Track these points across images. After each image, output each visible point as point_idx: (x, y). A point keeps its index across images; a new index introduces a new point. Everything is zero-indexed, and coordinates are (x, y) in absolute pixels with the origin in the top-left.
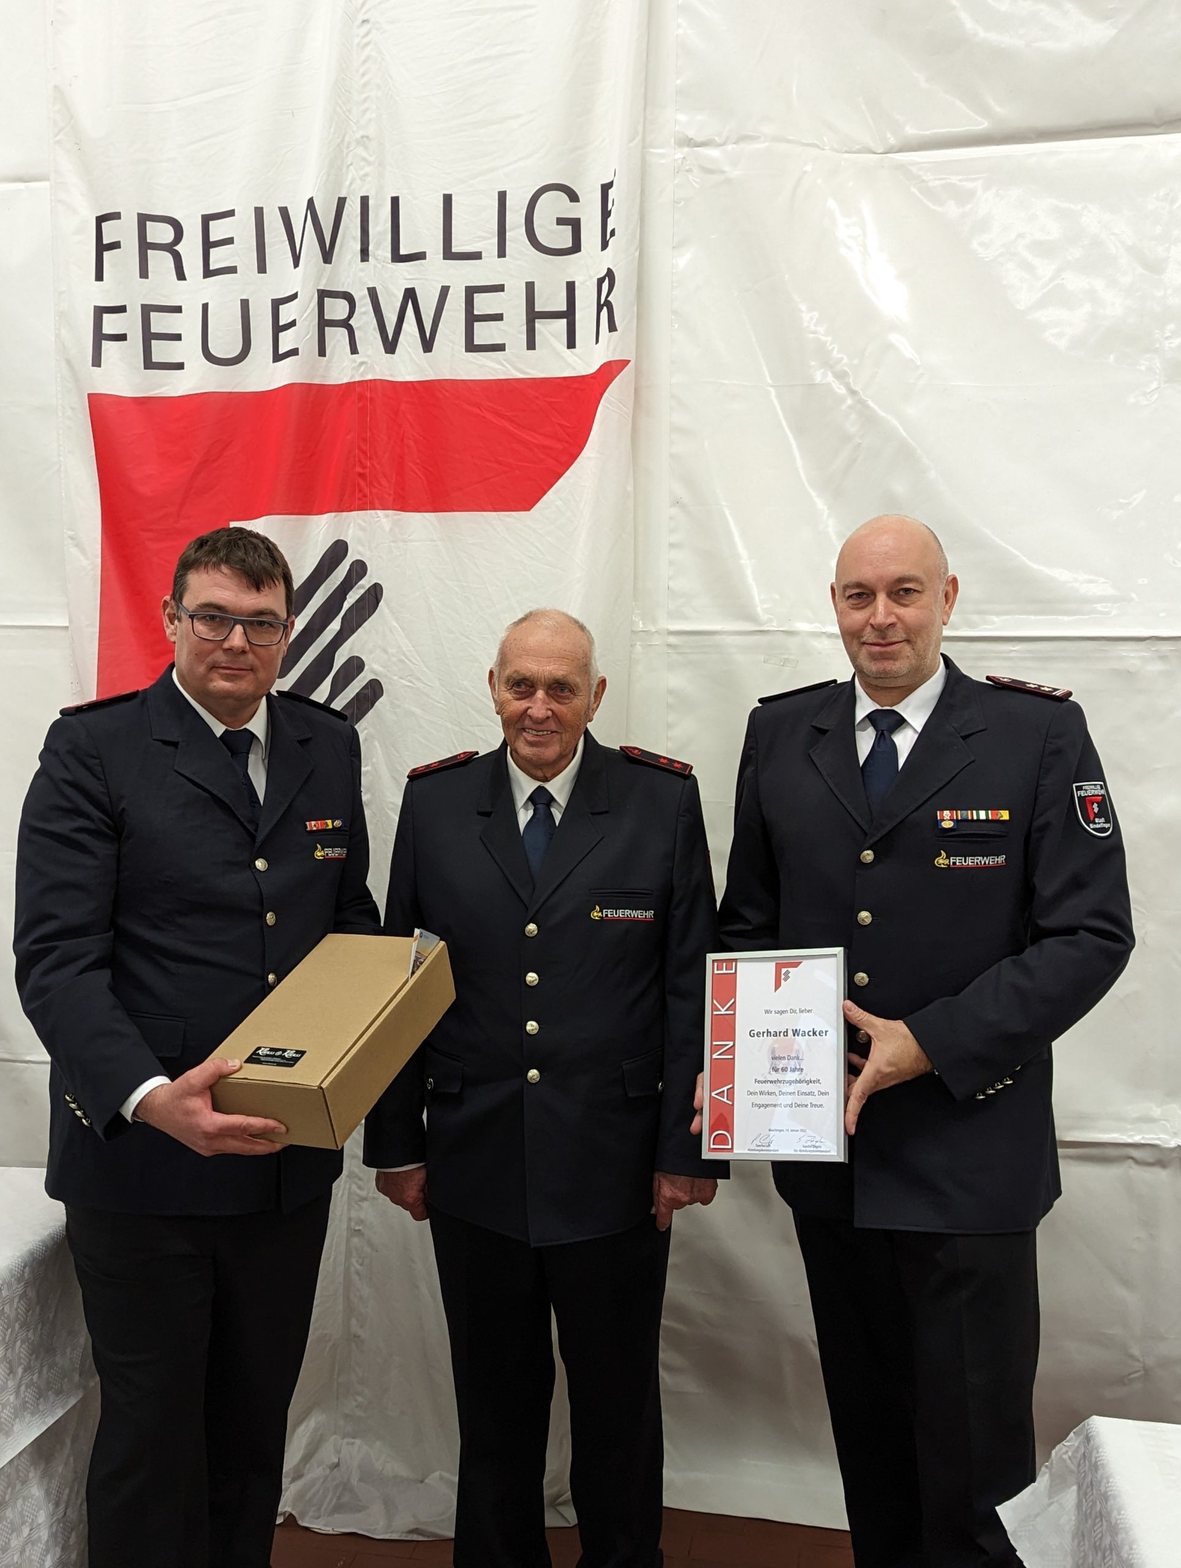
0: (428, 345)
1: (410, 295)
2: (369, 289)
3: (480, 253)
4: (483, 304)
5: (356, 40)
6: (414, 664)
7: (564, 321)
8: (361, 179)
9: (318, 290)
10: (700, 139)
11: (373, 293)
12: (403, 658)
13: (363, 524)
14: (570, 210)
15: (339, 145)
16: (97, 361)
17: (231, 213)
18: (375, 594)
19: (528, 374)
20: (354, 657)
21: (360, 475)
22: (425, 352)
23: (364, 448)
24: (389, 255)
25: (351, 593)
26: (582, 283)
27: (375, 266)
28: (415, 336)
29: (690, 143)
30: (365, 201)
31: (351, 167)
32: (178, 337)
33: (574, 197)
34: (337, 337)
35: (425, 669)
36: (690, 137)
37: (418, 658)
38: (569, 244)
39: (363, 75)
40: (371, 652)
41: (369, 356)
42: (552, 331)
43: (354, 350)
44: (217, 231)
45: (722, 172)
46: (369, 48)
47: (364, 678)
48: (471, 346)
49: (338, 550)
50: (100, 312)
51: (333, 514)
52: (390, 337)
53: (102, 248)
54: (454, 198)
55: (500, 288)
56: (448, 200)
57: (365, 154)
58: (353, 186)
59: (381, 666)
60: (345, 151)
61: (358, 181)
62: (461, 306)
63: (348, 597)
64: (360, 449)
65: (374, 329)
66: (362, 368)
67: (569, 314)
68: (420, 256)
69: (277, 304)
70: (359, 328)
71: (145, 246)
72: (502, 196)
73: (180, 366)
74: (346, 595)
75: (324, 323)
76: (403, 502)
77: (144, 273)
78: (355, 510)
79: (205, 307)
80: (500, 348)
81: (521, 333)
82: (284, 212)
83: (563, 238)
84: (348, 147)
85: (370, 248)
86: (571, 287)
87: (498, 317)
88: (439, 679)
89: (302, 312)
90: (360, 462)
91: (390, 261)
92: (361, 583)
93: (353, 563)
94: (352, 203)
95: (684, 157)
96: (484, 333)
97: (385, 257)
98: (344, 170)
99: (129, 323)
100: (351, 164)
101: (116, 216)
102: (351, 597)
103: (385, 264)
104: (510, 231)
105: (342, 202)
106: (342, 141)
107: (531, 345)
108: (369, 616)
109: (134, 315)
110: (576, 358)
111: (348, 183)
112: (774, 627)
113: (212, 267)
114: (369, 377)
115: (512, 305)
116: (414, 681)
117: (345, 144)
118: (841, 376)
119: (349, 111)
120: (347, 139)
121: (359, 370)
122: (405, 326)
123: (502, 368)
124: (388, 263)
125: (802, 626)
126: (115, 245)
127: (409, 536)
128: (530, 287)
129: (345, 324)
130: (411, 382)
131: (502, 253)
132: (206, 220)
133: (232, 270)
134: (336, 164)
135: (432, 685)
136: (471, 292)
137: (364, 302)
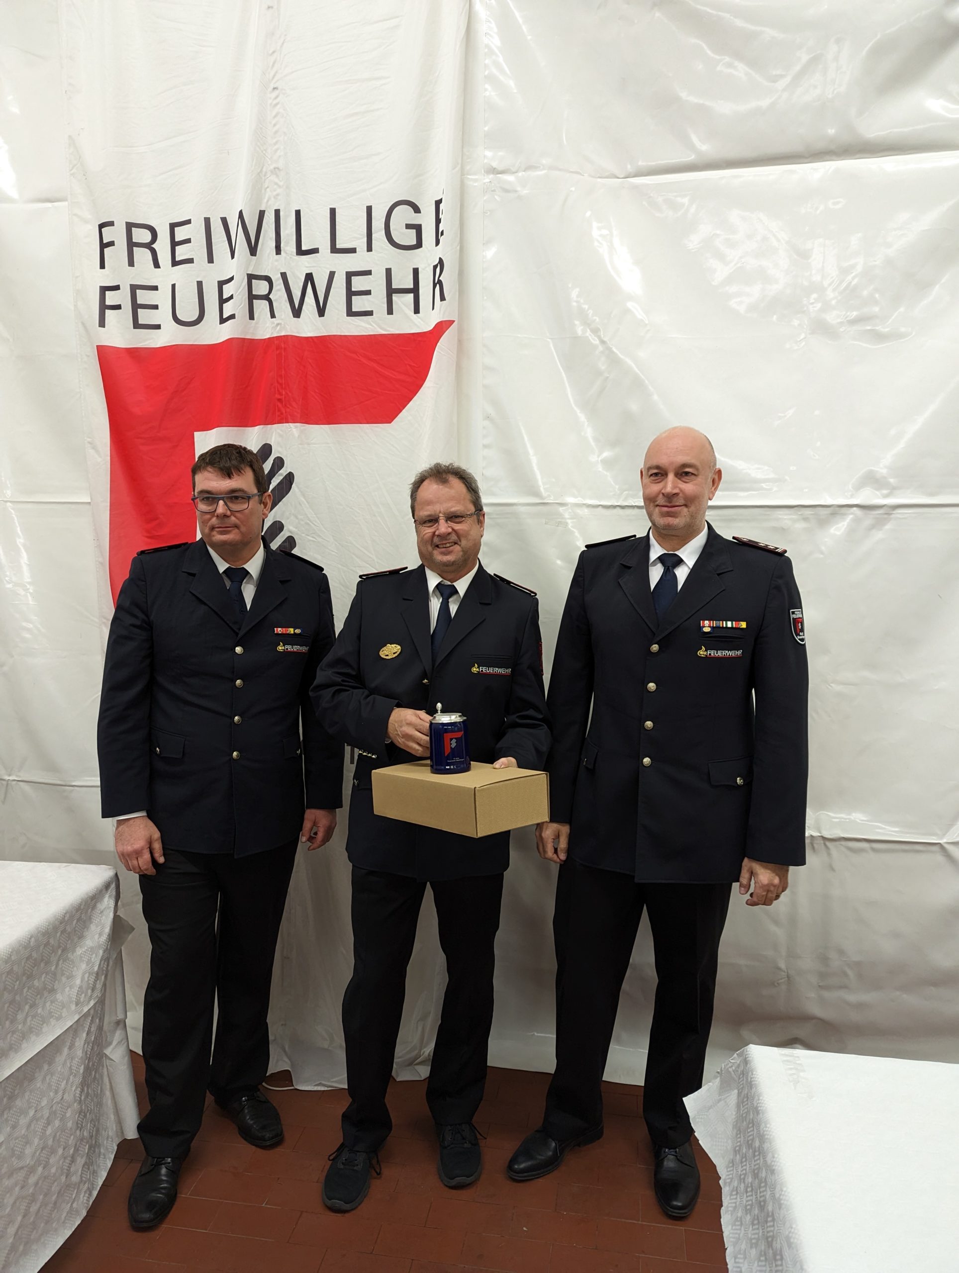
0: (321, 312)
1: (309, 277)
2: (281, 273)
3: (355, 249)
4: (358, 284)
5: (270, 101)
6: (316, 526)
7: (412, 295)
8: (274, 197)
9: (247, 274)
10: (500, 168)
11: (284, 276)
12: (308, 521)
13: (281, 432)
14: (415, 219)
15: (259, 174)
16: (102, 323)
17: (188, 222)
18: (289, 479)
19: (389, 331)
20: (276, 521)
21: (280, 400)
22: (320, 316)
23: (280, 382)
24: (295, 250)
25: (274, 479)
26: (424, 269)
27: (285, 258)
28: (313, 306)
29: (494, 171)
30: (277, 212)
31: (268, 189)
32: (156, 307)
33: (417, 210)
34: (261, 307)
35: (324, 529)
36: (494, 167)
37: (319, 522)
38: (414, 242)
39: (275, 125)
40: (288, 518)
41: (282, 319)
42: (404, 302)
43: (273, 316)
44: (181, 233)
45: (516, 191)
46: (279, 106)
47: (284, 535)
48: (350, 313)
49: (266, 450)
50: (104, 290)
51: (261, 426)
52: (297, 306)
53: (103, 246)
54: (337, 211)
55: (369, 273)
56: (333, 212)
57: (276, 180)
58: (270, 203)
59: (294, 527)
60: (263, 178)
61: (273, 199)
62: (343, 285)
63: (272, 481)
64: (278, 382)
65: (286, 301)
66: (278, 328)
67: (415, 290)
68: (315, 251)
69: (221, 284)
70: (275, 300)
71: (131, 245)
72: (369, 209)
73: (158, 327)
74: (271, 480)
75: (252, 297)
76: (308, 418)
77: (131, 263)
78: (276, 424)
79: (174, 286)
80: (369, 313)
81: (384, 303)
82: (224, 221)
83: (410, 238)
84: (265, 176)
85: (282, 245)
86: (416, 272)
87: (368, 293)
88: (333, 536)
89: (237, 290)
90: (278, 391)
91: (295, 254)
92: (280, 472)
93: (275, 458)
94: (269, 215)
95: (490, 182)
96: (359, 304)
97: (292, 252)
98: (263, 191)
99: (121, 297)
100: (268, 187)
101: (111, 224)
102: (274, 482)
103: (292, 256)
104: (374, 233)
105: (262, 214)
106: (261, 171)
107: (390, 311)
108: (286, 495)
109: (126, 291)
110: (419, 320)
111: (265, 200)
112: (551, 500)
113: (178, 259)
114: (283, 334)
115: (377, 284)
116: (316, 537)
117: (263, 173)
118: (595, 331)
119: (265, 150)
120: (264, 170)
121: (276, 329)
122: (306, 299)
123: (371, 327)
124: (294, 256)
125: (570, 500)
126: (111, 244)
127: (312, 440)
128: (389, 272)
129: (267, 297)
130: (311, 337)
131: (370, 249)
132: (173, 226)
133: (190, 261)
134: (257, 187)
135: (328, 540)
136: (349, 275)
137: (278, 282)
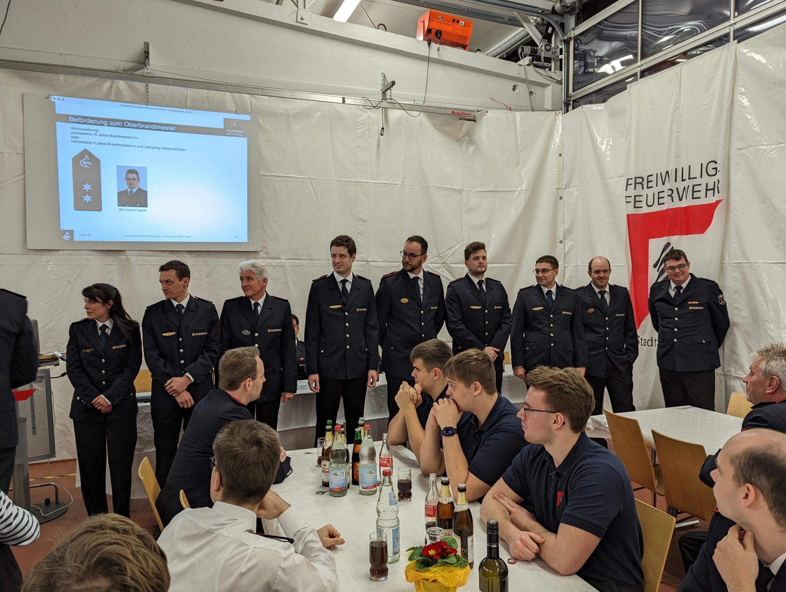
1: (685, 188)
3: (696, 177)
4: (696, 188)
11: (677, 189)
13: (673, 238)
14: (715, 166)
17: (652, 175)
19: (705, 203)
22: (686, 200)
24: (681, 180)
27: (678, 183)
28: (685, 197)
29: (739, 149)
30: (676, 169)
31: (674, 162)
32: (641, 201)
33: (716, 163)
34: (670, 199)
38: (714, 174)
39: (677, 143)
41: (676, 202)
42: (710, 193)
43: (673, 201)
44: (650, 179)
45: (746, 155)
46: (678, 137)
48: (693, 198)
50: (626, 197)
52: (681, 198)
53: (627, 185)
55: (700, 185)
56: (690, 166)
57: (676, 159)
58: (674, 166)
62: (691, 189)
65: (677, 197)
67: (714, 189)
69: (659, 193)
70: (673, 196)
71: (636, 183)
72: (702, 164)
73: (642, 207)
77: (635, 189)
79: (647, 195)
80: (700, 198)
81: (704, 194)
82: (661, 174)
83: (713, 172)
85: (677, 178)
86: (714, 183)
87: (700, 191)
94: (673, 170)
95: (738, 153)
96: (696, 195)
99: (631, 199)
101: (632, 179)
103: (680, 182)
104: (703, 172)
107: (706, 197)
109: (633, 197)
110: (714, 199)
113: (649, 187)
114: (676, 207)
115: (703, 188)
121: (674, 205)
122: (683, 196)
123: (699, 202)
126: (631, 184)
127: (682, 240)
128: (707, 184)
129: (671, 195)
131: (701, 177)
132: (648, 177)
133: (652, 187)
136: (694, 186)
137: (675, 191)
